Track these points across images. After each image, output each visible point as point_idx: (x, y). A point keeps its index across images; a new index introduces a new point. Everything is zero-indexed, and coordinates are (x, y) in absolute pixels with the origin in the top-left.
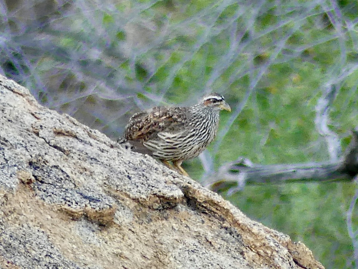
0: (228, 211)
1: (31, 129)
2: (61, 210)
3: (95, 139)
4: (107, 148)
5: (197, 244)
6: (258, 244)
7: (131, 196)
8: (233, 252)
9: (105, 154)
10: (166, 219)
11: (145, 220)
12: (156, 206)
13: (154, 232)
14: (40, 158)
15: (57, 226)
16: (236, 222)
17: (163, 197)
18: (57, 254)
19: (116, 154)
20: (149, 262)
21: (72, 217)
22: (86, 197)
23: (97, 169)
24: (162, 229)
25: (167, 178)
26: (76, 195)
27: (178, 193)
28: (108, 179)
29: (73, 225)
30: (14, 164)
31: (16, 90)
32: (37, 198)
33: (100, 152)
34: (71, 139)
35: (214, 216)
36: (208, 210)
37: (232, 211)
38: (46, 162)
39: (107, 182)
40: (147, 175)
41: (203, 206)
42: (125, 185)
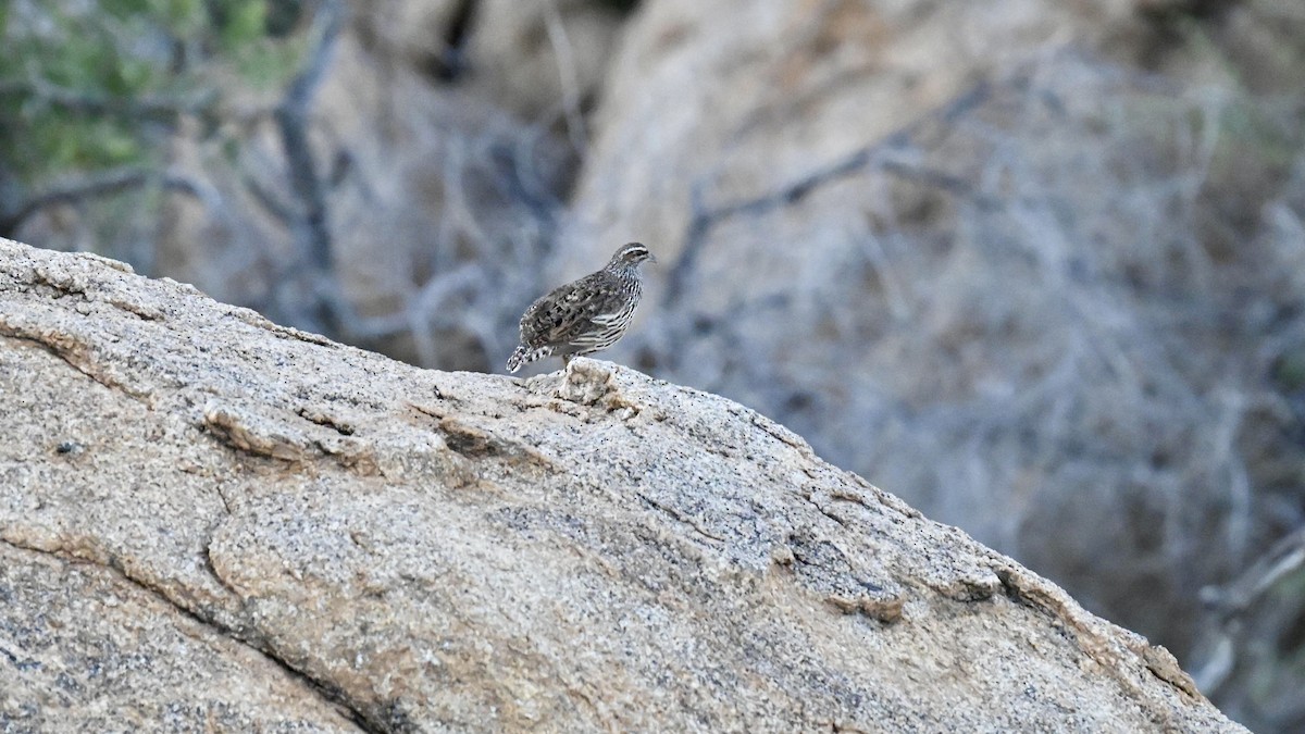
0: (1060, 605)
1: (800, 491)
2: (828, 601)
3: (888, 505)
4: (902, 518)
5: (1014, 648)
6: (1099, 649)
7: (929, 582)
8: (1064, 660)
9: (898, 526)
10: (976, 613)
11: (946, 614)
12: (963, 596)
13: (958, 631)
14: (805, 531)
15: (823, 622)
16: (1070, 620)
17: (972, 584)
18: (818, 659)
19: (914, 526)
20: (947, 671)
21: (844, 610)
22: (863, 584)
23: (885, 546)
24: (968, 627)
25: (981, 559)
26: (851, 580)
27: (993, 580)
28: (898, 559)
29: (843, 620)
30: (767, 538)
31: (785, 439)
32: (797, 584)
33: (892, 523)
34: (854, 505)
35: (1042, 611)
36: (1035, 603)
37: (1066, 604)
38: (813, 536)
39: (896, 564)
40: (953, 555)
41: (1027, 598)
42: (921, 568)
